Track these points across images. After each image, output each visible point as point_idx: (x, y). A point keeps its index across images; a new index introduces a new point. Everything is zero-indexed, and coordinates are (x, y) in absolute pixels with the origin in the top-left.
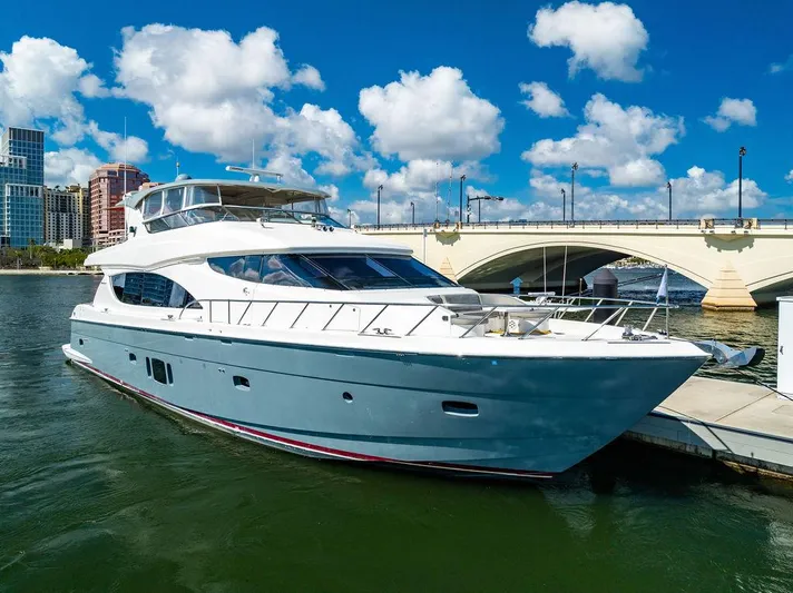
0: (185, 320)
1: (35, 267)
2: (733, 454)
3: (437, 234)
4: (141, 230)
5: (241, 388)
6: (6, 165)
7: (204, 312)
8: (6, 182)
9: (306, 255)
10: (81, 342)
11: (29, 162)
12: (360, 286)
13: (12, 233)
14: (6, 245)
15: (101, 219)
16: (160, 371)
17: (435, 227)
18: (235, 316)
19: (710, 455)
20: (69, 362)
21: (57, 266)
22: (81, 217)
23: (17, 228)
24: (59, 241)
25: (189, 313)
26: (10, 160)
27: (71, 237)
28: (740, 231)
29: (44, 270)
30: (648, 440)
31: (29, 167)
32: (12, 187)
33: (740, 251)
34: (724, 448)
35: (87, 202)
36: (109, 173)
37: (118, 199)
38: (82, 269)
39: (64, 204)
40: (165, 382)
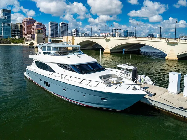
0: (53, 76)
1: (10, 43)
3: (105, 39)
4: (42, 53)
5: (64, 91)
6: (2, 18)
7: (56, 74)
8: (2, 22)
10: (29, 74)
11: (7, 18)
13: (4, 35)
14: (3, 38)
15: (25, 31)
16: (47, 84)
17: (105, 37)
18: (63, 78)
20: (26, 77)
21: (15, 43)
22: (20, 30)
23: (5, 34)
26: (3, 17)
27: (18, 35)
28: (175, 42)
29: (12, 44)
31: (7, 19)
32: (4, 24)
33: (175, 46)
35: (21, 27)
36: (27, 20)
37: (29, 26)
38: (21, 44)
39: (16, 27)
40: (48, 87)
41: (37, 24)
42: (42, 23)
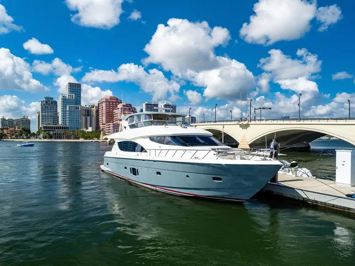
0: (143, 156)
1: (78, 138)
2: (309, 199)
3: (240, 125)
4: (128, 127)
5: (159, 175)
6: (67, 98)
7: (148, 153)
8: (67, 104)
9: (178, 136)
10: (108, 164)
11: (75, 96)
12: (192, 145)
13: (69, 125)
14: (67, 130)
15: (103, 118)
16: (134, 172)
17: (239, 122)
18: (157, 154)
19: (302, 199)
20: (103, 171)
21: (86, 138)
22: (95, 118)
23: (71, 123)
24: (87, 128)
25: (143, 154)
26: (69, 96)
27: (91, 126)
29: (82, 140)
30: (285, 195)
31: (75, 98)
32: (69, 106)
34: (306, 197)
35: (97, 112)
36: (106, 99)
37: (110, 111)
38: (96, 140)
39: (88, 112)
40: (136, 175)
41: (123, 106)
42: (131, 105)
